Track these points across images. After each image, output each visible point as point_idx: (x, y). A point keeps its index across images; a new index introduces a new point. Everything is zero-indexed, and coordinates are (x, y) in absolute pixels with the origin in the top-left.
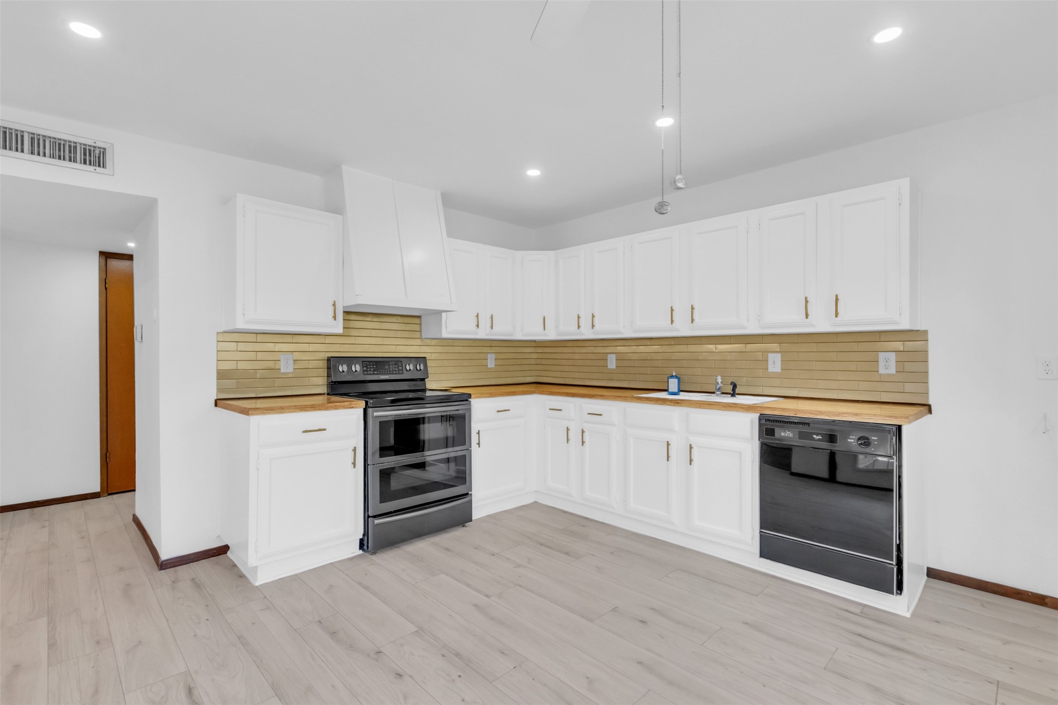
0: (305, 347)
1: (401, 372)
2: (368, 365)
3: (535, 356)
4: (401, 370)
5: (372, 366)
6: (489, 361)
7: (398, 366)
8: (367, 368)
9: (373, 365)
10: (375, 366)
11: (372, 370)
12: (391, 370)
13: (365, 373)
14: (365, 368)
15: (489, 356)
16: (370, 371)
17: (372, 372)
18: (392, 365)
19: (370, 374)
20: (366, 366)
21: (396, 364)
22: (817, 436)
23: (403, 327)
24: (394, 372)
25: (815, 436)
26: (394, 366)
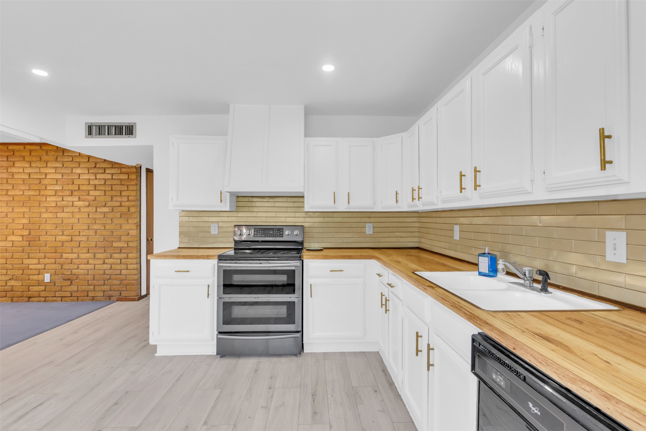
0: (226, 219)
1: (281, 236)
2: (258, 231)
3: (417, 225)
4: (281, 234)
5: (260, 232)
6: (367, 229)
7: (280, 232)
8: (257, 233)
9: (262, 231)
10: (263, 232)
11: (260, 234)
12: (274, 234)
13: (255, 236)
14: (256, 233)
15: (367, 225)
16: (259, 234)
17: (260, 235)
18: (276, 231)
19: (258, 237)
20: (257, 232)
21: (278, 230)
22: (534, 406)
23: (291, 205)
24: (277, 236)
25: (531, 405)
26: (277, 232)
